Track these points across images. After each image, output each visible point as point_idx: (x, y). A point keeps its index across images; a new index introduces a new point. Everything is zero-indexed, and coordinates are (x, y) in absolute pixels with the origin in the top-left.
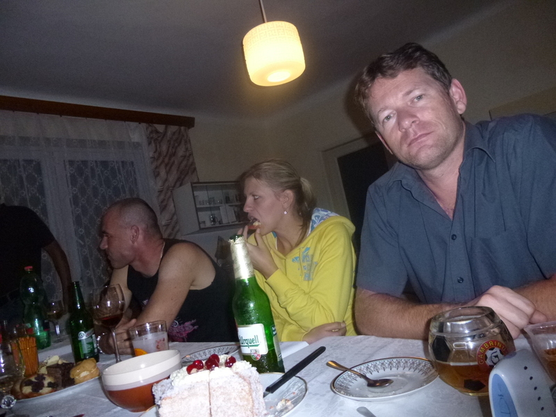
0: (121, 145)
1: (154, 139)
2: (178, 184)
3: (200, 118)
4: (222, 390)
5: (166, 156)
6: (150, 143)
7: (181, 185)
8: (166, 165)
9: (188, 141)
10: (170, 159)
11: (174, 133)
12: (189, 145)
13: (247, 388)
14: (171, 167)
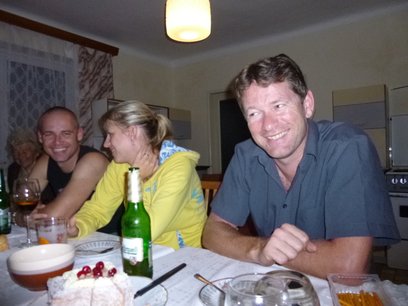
0: (56, 57)
1: (84, 59)
2: (97, 97)
3: (123, 49)
4: (102, 298)
5: (91, 74)
6: (80, 61)
7: (99, 98)
8: (91, 81)
9: (110, 66)
10: (94, 77)
11: (101, 57)
12: (111, 69)
13: (121, 299)
14: (94, 83)
